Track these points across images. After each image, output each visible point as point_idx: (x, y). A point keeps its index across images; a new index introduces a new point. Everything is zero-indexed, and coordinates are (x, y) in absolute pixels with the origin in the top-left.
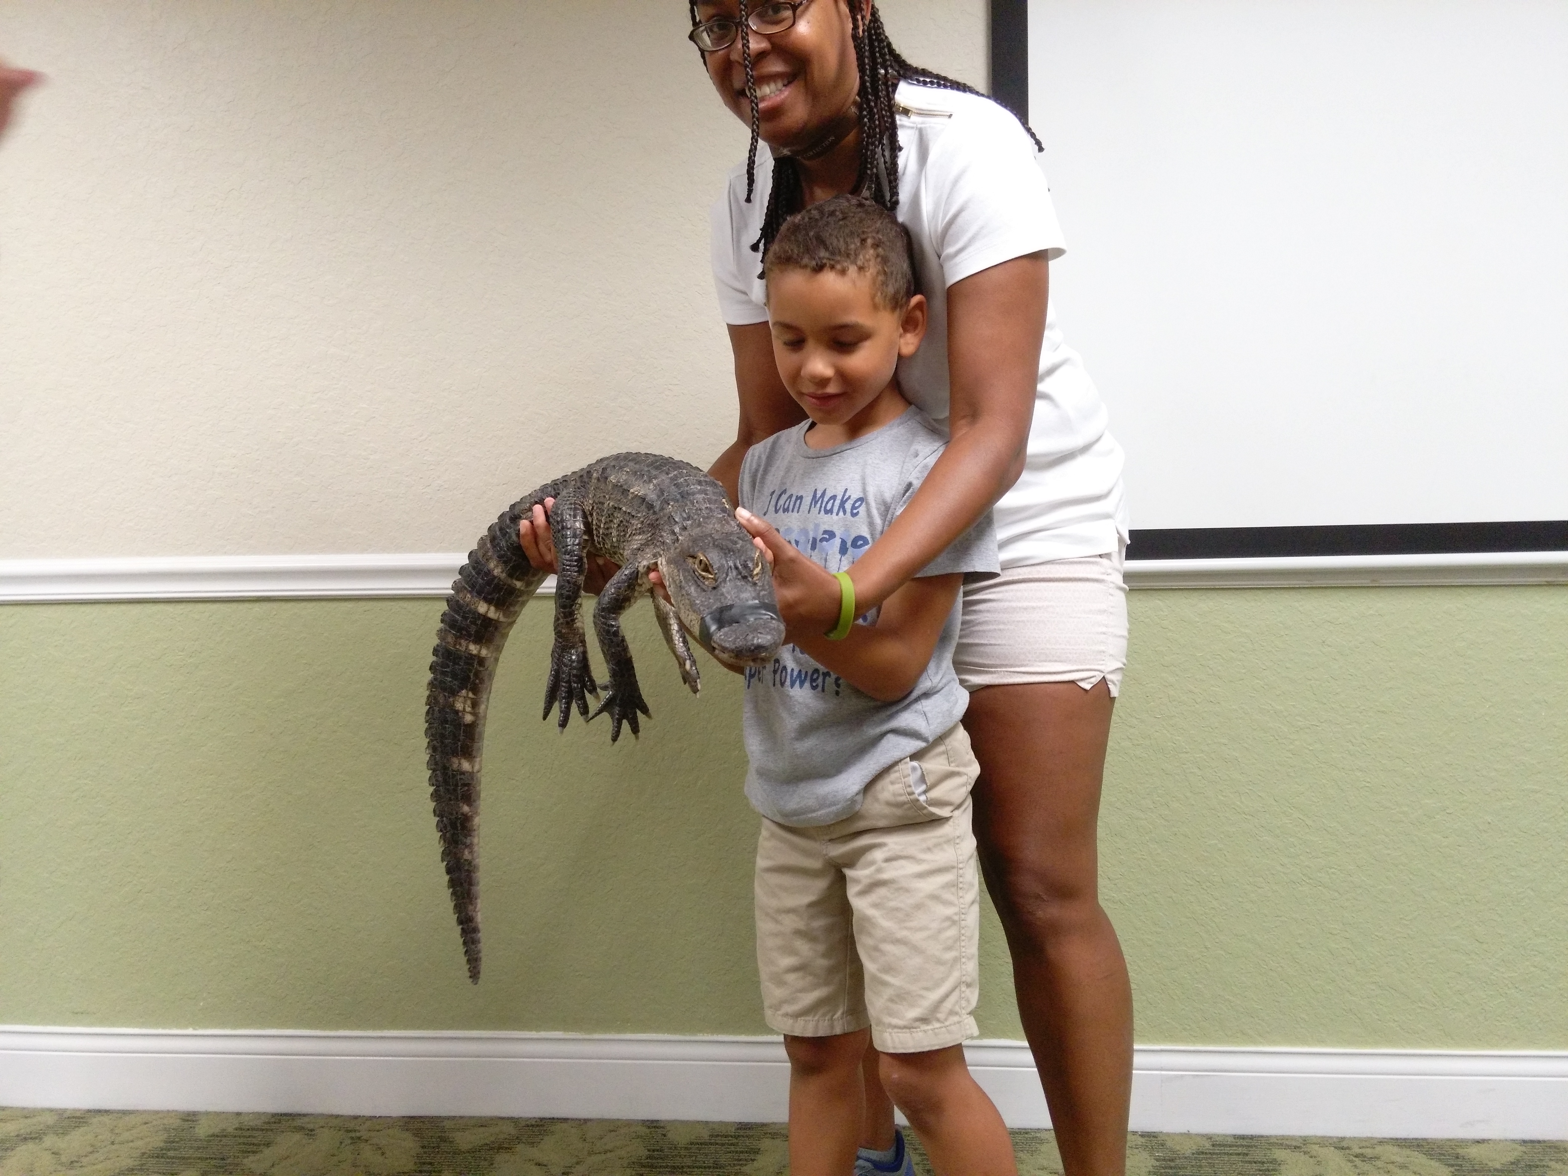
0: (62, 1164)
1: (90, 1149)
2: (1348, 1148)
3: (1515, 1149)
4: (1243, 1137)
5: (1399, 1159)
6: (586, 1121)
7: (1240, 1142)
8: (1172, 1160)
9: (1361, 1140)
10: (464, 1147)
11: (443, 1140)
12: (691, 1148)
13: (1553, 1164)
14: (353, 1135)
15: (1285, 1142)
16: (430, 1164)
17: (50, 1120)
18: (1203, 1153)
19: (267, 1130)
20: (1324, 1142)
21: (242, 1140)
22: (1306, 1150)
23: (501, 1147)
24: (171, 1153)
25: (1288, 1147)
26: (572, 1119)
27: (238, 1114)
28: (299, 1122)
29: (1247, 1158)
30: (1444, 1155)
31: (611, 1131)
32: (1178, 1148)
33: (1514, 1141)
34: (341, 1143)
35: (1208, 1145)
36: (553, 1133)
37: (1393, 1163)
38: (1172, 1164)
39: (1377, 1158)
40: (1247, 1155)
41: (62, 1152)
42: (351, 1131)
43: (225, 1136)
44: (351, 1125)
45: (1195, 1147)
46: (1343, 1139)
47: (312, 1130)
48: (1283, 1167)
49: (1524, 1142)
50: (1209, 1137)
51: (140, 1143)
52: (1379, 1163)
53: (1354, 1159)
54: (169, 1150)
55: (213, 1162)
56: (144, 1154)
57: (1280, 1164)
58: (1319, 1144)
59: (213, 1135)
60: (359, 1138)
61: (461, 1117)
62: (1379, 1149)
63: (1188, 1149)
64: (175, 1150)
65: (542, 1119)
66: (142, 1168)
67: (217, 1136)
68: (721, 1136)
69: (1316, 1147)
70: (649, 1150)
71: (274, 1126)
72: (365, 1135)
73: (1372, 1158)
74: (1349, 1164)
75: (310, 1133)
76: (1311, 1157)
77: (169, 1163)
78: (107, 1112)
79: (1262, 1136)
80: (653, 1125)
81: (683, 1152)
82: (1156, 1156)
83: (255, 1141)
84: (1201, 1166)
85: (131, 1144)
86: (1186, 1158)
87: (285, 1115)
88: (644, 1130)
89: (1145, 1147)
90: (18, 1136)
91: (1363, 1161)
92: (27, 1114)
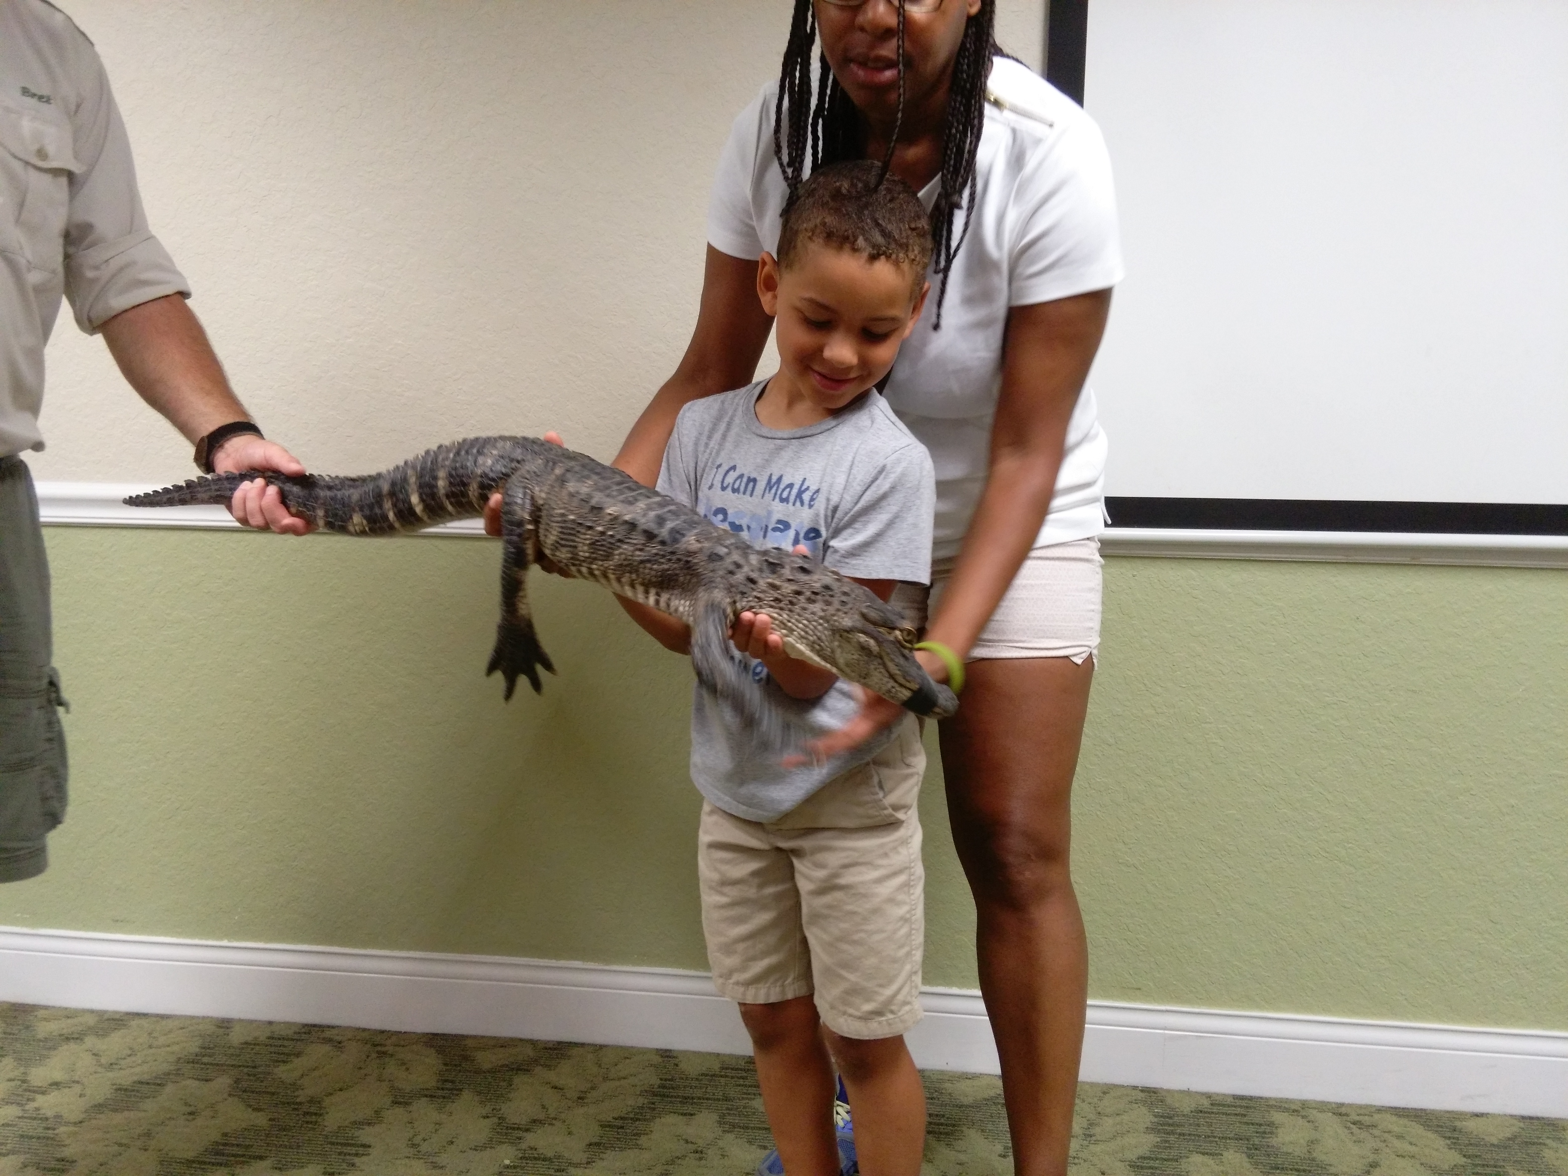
0: (101, 1065)
1: (129, 1052)
2: (1347, 1115)
3: (1513, 1125)
4: (1242, 1098)
5: (1396, 1129)
6: (601, 1047)
7: (1239, 1102)
8: (1171, 1118)
9: (1360, 1107)
10: (486, 1066)
11: (465, 1058)
12: (701, 1080)
13: (1548, 1142)
14: (379, 1048)
15: (1284, 1105)
16: (452, 1082)
17: (91, 1021)
18: (1201, 1112)
19: (297, 1040)
20: (1322, 1106)
21: (272, 1049)
22: (1304, 1114)
23: (521, 1068)
24: (206, 1060)
25: (1286, 1110)
26: (589, 1044)
27: (270, 1023)
28: (328, 1034)
29: (1245, 1120)
30: (1442, 1127)
31: (626, 1058)
32: (1177, 1106)
33: (1511, 1116)
34: (368, 1057)
35: (1206, 1103)
36: (569, 1057)
37: (1389, 1132)
38: (1171, 1121)
39: (1374, 1126)
40: (1245, 1116)
41: (101, 1053)
42: (377, 1045)
43: (258, 1044)
44: (378, 1039)
45: (1193, 1105)
46: (1342, 1105)
47: (340, 1043)
48: (1279, 1130)
49: (1523, 1118)
50: (1208, 1096)
51: (176, 1048)
52: (1376, 1132)
53: (1352, 1126)
54: (204, 1056)
55: (246, 1070)
56: (179, 1059)
57: (1276, 1127)
58: (1318, 1109)
59: (246, 1043)
60: (384, 1053)
61: (483, 1037)
62: (1377, 1117)
63: (1187, 1107)
64: (210, 1056)
65: (559, 1043)
66: (178, 1073)
67: (250, 1044)
68: (732, 1069)
69: (1315, 1112)
70: (661, 1079)
71: (304, 1036)
72: (390, 1049)
73: (1369, 1126)
74: (1346, 1131)
75: (338, 1045)
76: (1309, 1122)
77: (202, 1069)
78: (145, 1015)
79: (1261, 1098)
80: (666, 1055)
81: (694, 1083)
82: (1154, 1112)
83: (286, 1050)
84: (1198, 1125)
85: (168, 1049)
86: (1184, 1115)
87: (315, 1026)
88: (657, 1059)
89: (1144, 1102)
90: (60, 1035)
91: (1360, 1128)
92: (69, 1014)
